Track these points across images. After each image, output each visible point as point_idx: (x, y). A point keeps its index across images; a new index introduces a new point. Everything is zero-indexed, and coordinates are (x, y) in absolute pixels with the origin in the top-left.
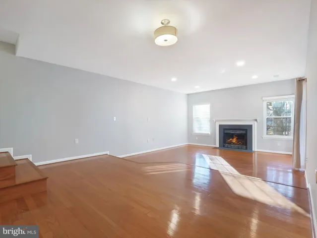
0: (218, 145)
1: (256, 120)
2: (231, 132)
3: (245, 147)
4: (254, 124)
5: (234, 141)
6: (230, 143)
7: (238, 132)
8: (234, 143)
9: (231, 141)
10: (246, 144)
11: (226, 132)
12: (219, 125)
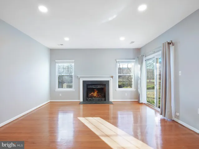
0: (81, 100)
1: (112, 77)
2: (93, 87)
3: (103, 99)
4: (111, 80)
5: (95, 94)
6: (92, 97)
7: (99, 87)
8: (95, 97)
9: (92, 95)
10: (105, 97)
11: (89, 87)
12: (83, 81)
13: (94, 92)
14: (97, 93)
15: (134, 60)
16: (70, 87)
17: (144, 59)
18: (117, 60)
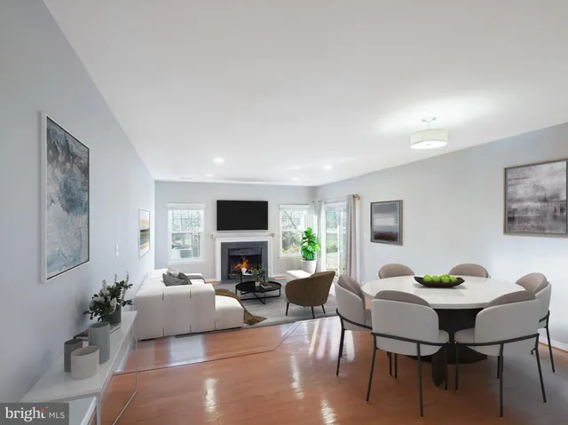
0: (218, 278)
1: (273, 235)
2: (240, 253)
4: (270, 239)
7: (250, 253)
9: (239, 267)
11: (232, 254)
12: (222, 244)
13: (242, 262)
14: (248, 263)
15: (308, 206)
16: (196, 255)
17: (324, 206)
18: (281, 206)
